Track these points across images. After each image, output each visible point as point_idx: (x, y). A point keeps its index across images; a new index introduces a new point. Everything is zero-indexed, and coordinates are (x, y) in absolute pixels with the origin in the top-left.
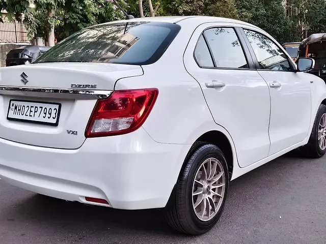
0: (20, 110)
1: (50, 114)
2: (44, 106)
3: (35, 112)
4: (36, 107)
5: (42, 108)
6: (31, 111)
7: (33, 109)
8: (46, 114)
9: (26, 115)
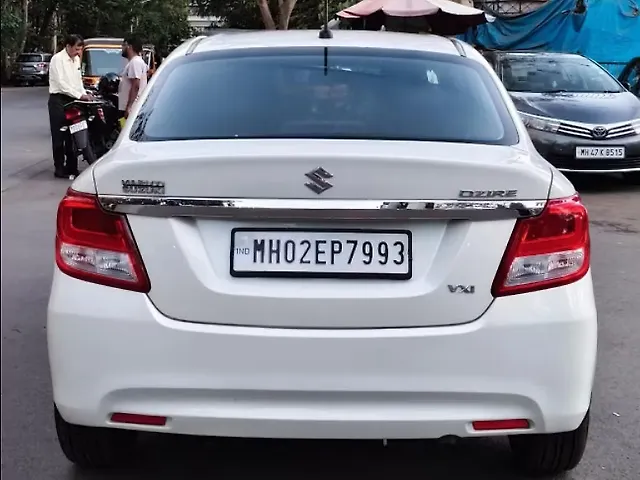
0: (278, 252)
1: (386, 255)
2: (361, 238)
3: (333, 252)
4: (333, 243)
5: (355, 243)
6: (318, 252)
7: (325, 248)
8: (370, 255)
9: (302, 261)
